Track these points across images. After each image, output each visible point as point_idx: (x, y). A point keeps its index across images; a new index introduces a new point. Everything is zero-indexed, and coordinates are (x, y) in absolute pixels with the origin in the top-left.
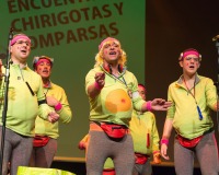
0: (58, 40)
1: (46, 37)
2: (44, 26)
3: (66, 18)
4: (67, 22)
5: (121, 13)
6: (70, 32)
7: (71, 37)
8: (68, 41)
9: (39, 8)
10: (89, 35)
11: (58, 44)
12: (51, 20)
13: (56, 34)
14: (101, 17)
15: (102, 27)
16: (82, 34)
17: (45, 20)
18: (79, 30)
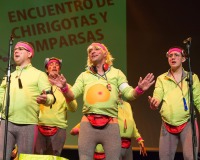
0: (52, 45)
1: (41, 42)
2: (40, 33)
3: (59, 26)
4: (60, 29)
5: (105, 21)
6: (62, 38)
7: (63, 42)
8: (61, 46)
9: (35, 17)
10: (78, 40)
11: (52, 48)
12: (46, 28)
13: (50, 40)
14: (88, 24)
15: (90, 33)
16: (73, 39)
17: (40, 28)
18: (69, 36)
